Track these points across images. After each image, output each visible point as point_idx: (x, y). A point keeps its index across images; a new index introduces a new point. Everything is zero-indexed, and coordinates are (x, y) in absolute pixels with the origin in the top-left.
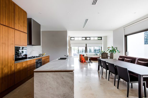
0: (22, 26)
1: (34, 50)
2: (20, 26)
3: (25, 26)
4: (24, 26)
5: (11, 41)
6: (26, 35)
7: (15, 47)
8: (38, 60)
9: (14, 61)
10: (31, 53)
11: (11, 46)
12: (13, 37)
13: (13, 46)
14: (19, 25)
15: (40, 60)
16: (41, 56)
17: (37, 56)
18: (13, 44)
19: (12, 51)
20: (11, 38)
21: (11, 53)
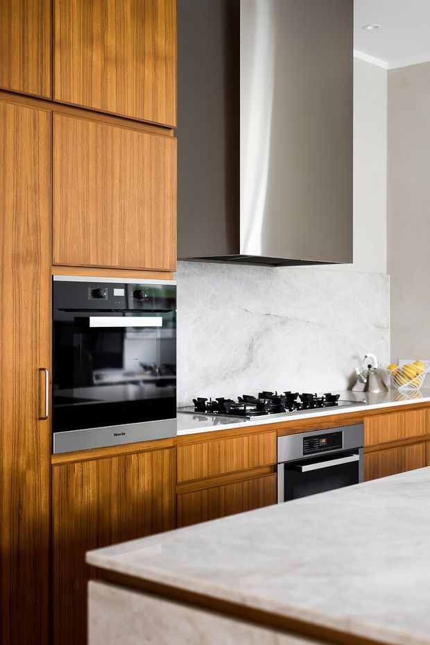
0: (119, 62)
1: (284, 321)
2: (106, 59)
3: (155, 56)
4: (141, 56)
5: (17, 229)
6: (169, 148)
7: (56, 287)
8: (310, 443)
9: (45, 426)
10: (251, 347)
11: (17, 280)
12: (36, 190)
13: (36, 279)
14: (97, 57)
15: (335, 439)
16: (375, 390)
17: (306, 397)
18: (36, 259)
19: (27, 325)
20: (17, 199)
21: (18, 347)
